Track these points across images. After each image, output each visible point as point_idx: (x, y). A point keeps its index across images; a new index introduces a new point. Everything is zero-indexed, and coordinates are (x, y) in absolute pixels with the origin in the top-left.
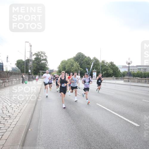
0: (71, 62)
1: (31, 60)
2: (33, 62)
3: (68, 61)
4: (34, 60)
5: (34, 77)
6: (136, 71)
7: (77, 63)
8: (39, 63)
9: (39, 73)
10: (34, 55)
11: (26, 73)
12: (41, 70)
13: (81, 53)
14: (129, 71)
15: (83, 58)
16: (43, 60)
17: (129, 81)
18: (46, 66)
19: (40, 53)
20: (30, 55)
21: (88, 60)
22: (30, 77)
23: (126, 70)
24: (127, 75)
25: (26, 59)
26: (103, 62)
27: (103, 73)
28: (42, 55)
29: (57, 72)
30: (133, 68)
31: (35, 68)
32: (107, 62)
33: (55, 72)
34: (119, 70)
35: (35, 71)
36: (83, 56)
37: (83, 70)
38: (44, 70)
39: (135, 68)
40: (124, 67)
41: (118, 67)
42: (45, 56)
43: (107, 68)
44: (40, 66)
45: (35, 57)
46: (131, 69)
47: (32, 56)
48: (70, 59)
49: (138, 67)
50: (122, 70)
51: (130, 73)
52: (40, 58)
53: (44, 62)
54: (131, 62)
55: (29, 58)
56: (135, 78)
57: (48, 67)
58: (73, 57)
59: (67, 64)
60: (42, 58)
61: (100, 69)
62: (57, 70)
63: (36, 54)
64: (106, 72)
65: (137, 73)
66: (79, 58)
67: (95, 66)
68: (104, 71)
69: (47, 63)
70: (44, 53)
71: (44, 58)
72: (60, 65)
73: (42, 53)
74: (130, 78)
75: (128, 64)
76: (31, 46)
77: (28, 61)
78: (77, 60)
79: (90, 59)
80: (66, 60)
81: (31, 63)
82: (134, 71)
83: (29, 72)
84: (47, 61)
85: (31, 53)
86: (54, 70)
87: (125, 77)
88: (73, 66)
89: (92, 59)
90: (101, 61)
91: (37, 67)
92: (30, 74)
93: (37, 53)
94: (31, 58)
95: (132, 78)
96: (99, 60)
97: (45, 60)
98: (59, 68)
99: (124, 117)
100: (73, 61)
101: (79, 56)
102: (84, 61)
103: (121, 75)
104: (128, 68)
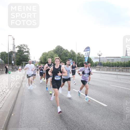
0: (51, 54)
1: (14, 52)
2: (16, 54)
3: (48, 53)
4: (17, 52)
5: (17, 67)
6: (105, 62)
7: (57, 54)
8: (22, 55)
9: (21, 64)
10: (17, 48)
11: (10, 64)
12: (24, 61)
13: (60, 46)
14: (100, 61)
15: (61, 50)
16: (26, 52)
17: (100, 70)
18: (29, 58)
19: (23, 46)
20: (13, 48)
21: (66, 52)
22: (14, 68)
23: (98, 61)
24: (99, 65)
25: (10, 51)
26: (79, 54)
27: (79, 63)
28: (25, 47)
29: (39, 63)
30: (103, 59)
31: (18, 60)
32: (82, 54)
33: (37, 63)
34: (92, 61)
35: (18, 62)
36: (62, 48)
37: (61, 61)
38: (26, 61)
39: (105, 59)
40: (96, 58)
41: (91, 58)
42: (28, 48)
43: (82, 59)
44: (23, 57)
45: (18, 49)
46: (102, 60)
47: (14, 49)
48: (50, 51)
49: (107, 58)
50: (94, 61)
51: (101, 63)
52: (23, 50)
53: (27, 54)
54: (102, 54)
55: (12, 50)
56: (105, 67)
57: (30, 58)
58: (53, 50)
59: (48, 56)
60: (25, 51)
61: (77, 60)
62: (39, 61)
63: (18, 47)
64: (81, 62)
65: (107, 63)
66: (58, 50)
67: (72, 57)
68: (80, 62)
69: (30, 55)
70: (27, 46)
71: (27, 50)
72: (41, 57)
73: (24, 45)
74: (100, 67)
75: (99, 56)
76: (14, 39)
77: (11, 53)
78: (57, 52)
79: (68, 51)
80: (47, 52)
81: (14, 55)
82: (104, 62)
83: (13, 63)
84: (29, 53)
85: (14, 46)
86: (36, 61)
87: (97, 67)
88: (53, 58)
89: (69, 51)
90: (77, 53)
91: (20, 58)
92: (13, 65)
93: (20, 45)
94: (14, 51)
95: (102, 67)
96: (75, 52)
97: (28, 52)
98: (40, 59)
99: (95, 99)
100: (53, 53)
101: (59, 48)
102: (62, 53)
103: (93, 65)
104: (99, 59)
